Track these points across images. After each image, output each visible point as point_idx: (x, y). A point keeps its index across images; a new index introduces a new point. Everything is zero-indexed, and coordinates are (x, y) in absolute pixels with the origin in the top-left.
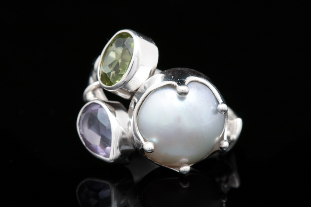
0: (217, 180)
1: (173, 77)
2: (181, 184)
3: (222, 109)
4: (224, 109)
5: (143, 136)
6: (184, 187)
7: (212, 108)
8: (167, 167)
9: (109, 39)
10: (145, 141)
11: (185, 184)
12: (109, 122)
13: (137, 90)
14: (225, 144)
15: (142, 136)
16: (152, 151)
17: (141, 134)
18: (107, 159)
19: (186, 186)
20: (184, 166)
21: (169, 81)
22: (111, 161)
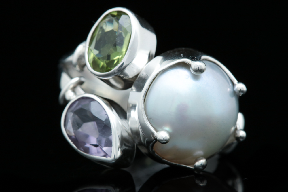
0: (230, 183)
1: (182, 55)
2: (197, 181)
3: (239, 89)
4: (242, 90)
5: (154, 126)
6: (201, 185)
7: (229, 90)
8: (178, 164)
9: (96, 20)
10: (157, 131)
11: (202, 181)
12: (107, 116)
13: (137, 76)
14: (242, 134)
15: (152, 126)
16: (166, 142)
17: (151, 124)
18: (109, 159)
19: (203, 183)
20: (200, 159)
21: (179, 59)
22: (113, 161)
